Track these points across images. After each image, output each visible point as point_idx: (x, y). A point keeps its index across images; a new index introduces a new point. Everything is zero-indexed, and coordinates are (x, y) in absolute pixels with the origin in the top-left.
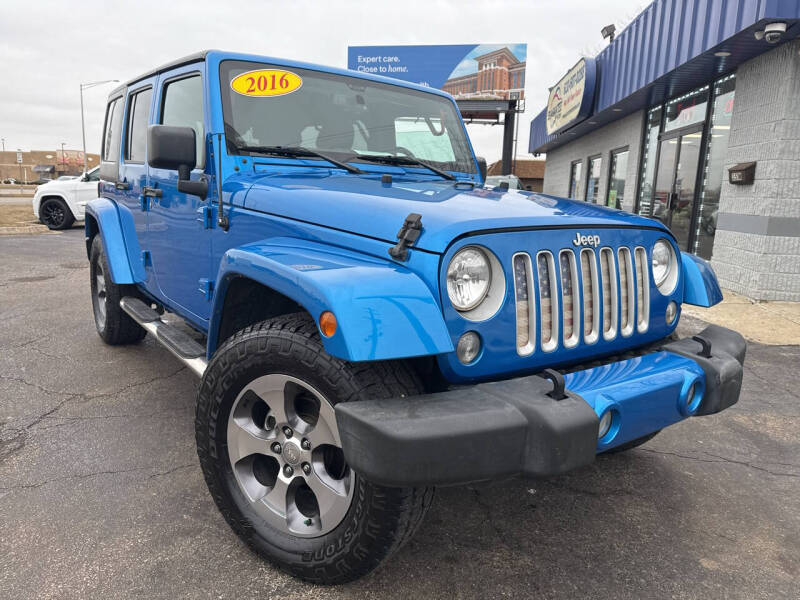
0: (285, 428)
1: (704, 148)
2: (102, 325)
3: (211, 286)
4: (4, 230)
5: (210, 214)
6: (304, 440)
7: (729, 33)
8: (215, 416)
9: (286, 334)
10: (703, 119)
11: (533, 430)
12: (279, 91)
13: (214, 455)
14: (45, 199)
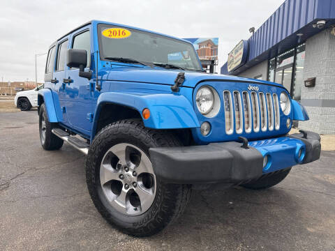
0: (125, 168)
1: (293, 74)
2: (43, 142)
3: (92, 116)
4: (2, 110)
5: (92, 85)
6: (134, 172)
7: (302, 25)
8: (95, 164)
9: (127, 125)
10: (293, 62)
11: (235, 160)
12: (121, 37)
13: (93, 181)
14: (19, 98)
